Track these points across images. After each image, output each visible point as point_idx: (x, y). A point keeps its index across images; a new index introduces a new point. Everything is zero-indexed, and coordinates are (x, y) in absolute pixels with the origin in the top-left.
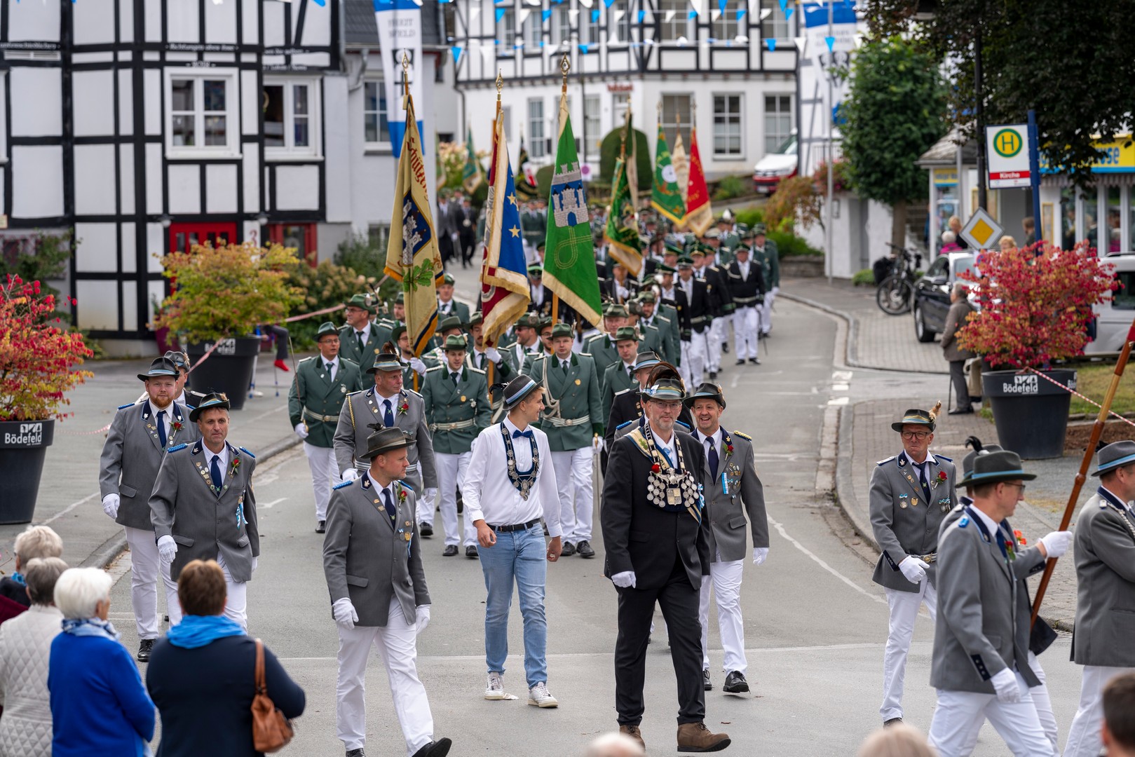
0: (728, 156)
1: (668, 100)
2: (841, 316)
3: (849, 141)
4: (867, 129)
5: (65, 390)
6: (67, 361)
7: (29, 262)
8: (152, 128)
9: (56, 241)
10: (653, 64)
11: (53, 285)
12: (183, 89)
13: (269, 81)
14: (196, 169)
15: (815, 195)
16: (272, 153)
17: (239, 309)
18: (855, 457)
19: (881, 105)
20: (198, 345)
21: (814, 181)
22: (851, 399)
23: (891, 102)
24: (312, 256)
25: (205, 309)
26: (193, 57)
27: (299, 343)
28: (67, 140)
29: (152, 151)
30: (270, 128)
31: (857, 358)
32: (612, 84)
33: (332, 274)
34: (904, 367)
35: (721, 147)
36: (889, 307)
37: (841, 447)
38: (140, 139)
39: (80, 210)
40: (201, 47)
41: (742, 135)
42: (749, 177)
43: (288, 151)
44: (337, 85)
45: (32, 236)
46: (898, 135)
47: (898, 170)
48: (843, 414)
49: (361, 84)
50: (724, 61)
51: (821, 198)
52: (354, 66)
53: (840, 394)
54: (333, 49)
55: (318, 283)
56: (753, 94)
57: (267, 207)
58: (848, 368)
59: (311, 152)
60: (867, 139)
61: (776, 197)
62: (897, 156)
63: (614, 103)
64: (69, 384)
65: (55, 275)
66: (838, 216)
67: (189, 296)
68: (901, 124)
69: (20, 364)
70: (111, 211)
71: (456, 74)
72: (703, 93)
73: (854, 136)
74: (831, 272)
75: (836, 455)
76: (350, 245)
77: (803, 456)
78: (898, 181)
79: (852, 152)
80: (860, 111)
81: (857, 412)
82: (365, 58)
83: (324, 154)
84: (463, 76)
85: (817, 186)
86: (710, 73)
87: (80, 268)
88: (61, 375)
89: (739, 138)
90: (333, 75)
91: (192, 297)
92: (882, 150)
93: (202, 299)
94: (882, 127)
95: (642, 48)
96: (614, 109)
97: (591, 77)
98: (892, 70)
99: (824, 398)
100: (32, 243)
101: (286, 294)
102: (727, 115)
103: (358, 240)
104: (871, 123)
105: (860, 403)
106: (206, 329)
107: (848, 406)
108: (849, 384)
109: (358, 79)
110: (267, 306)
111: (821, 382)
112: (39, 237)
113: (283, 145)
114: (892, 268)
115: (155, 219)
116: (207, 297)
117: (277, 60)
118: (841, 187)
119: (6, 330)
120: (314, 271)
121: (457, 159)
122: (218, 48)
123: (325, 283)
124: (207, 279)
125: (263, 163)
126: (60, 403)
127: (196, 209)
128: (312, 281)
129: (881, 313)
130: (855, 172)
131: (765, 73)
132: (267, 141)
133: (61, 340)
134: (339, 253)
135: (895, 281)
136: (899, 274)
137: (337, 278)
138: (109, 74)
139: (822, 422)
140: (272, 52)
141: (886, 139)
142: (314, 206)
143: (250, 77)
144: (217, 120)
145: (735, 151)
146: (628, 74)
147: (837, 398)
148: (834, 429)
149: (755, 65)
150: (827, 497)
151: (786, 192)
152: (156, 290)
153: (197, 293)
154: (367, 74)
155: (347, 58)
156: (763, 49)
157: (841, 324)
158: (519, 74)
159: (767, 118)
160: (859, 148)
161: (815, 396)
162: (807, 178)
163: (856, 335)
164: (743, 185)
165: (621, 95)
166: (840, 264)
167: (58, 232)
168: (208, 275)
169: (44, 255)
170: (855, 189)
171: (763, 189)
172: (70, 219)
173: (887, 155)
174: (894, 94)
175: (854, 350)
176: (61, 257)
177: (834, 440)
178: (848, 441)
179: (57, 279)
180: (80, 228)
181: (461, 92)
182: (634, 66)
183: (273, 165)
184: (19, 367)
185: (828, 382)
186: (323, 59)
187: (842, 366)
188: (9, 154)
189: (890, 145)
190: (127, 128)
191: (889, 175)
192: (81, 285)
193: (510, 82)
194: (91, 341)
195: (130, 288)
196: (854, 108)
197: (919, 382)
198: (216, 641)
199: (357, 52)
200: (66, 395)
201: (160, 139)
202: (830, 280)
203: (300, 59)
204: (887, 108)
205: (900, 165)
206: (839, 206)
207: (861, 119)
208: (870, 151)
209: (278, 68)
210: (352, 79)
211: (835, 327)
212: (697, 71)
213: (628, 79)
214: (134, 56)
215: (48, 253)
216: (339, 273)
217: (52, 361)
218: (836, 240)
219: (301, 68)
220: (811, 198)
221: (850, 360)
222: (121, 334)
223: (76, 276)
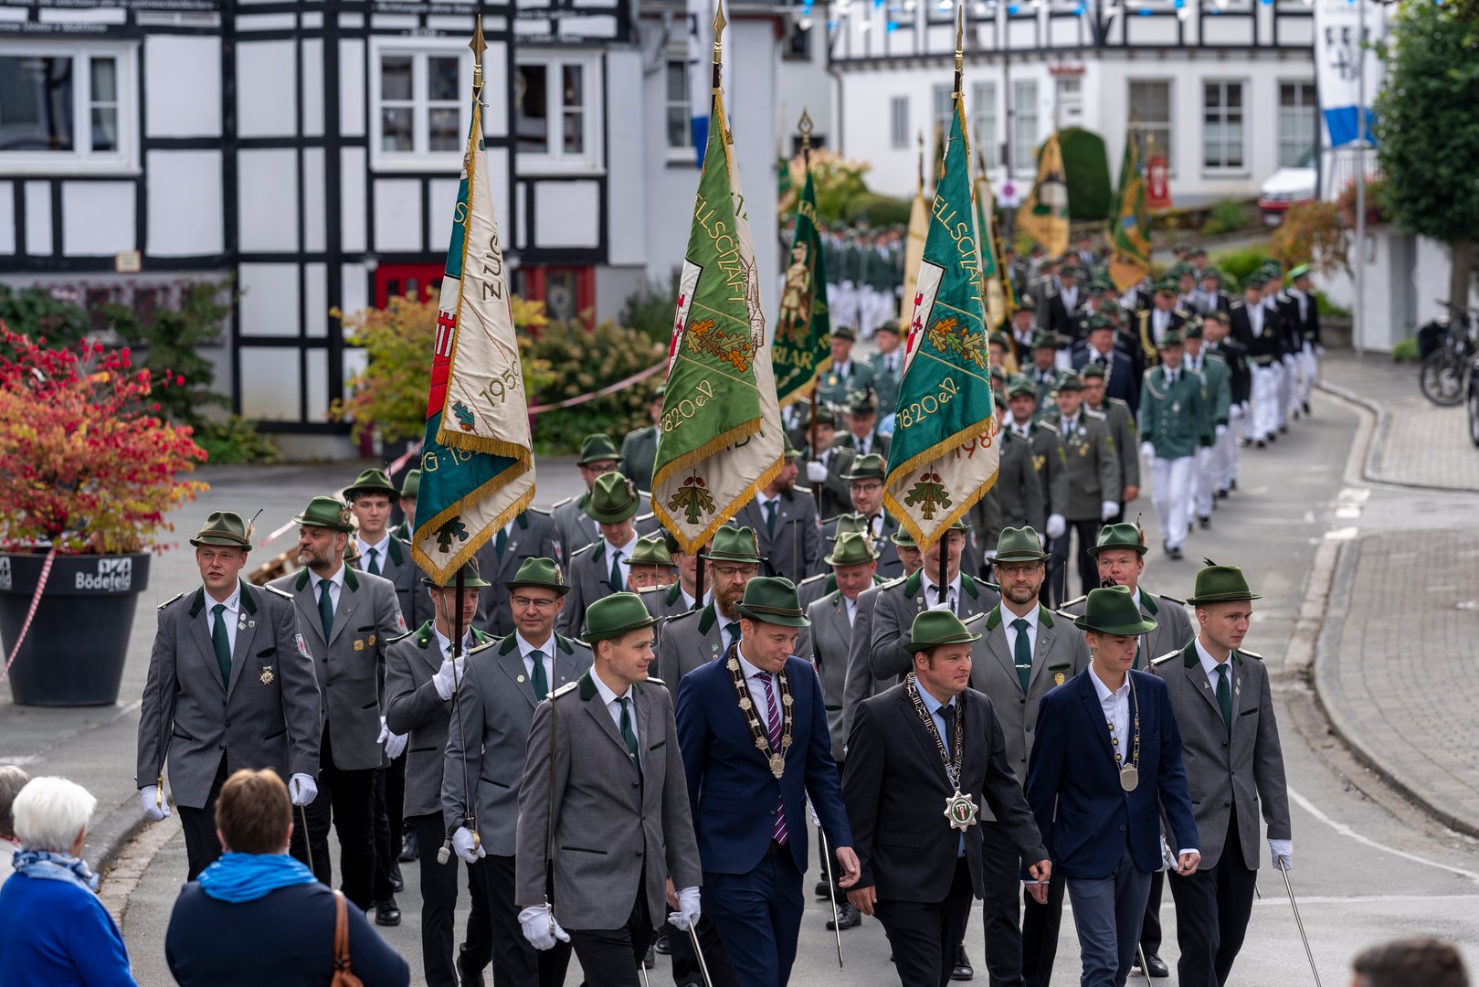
0: (1224, 171)
1: (1138, 88)
2: (1369, 408)
3: (1387, 150)
4: (1414, 133)
5: (165, 510)
6: (169, 468)
7: (172, 319)
8: (351, 124)
9: (211, 290)
10: (1115, 36)
11: (204, 354)
12: (397, 68)
13: (525, 58)
14: (415, 187)
15: (1341, 228)
16: (529, 163)
18: (1351, 617)
19: (1434, 97)
20: (396, 445)
21: (1339, 208)
22: (1361, 530)
23: (1449, 94)
24: (586, 314)
25: (410, 391)
26: (412, 22)
27: (566, 442)
28: (229, 143)
29: (352, 159)
30: (527, 127)
31: (1378, 469)
32: (1055, 63)
33: (615, 339)
34: (1446, 484)
35: (1213, 157)
36: (1441, 394)
37: (1333, 601)
38: (333, 142)
39: (247, 244)
40: (424, 8)
41: (1246, 140)
42: (1253, 202)
43: (555, 160)
44: (626, 64)
45: (177, 282)
46: (1458, 141)
47: (1459, 193)
48: (1344, 552)
49: (662, 63)
50: (1218, 32)
51: (1349, 234)
52: (652, 34)
53: (1346, 523)
54: (621, 13)
55: (595, 354)
56: (1262, 79)
57: (521, 241)
58: (1364, 484)
59: (587, 161)
60: (1414, 147)
61: (1283, 232)
62: (1458, 171)
63: (1058, 92)
64: (173, 501)
65: (206, 339)
66: (1372, 260)
67: (384, 371)
68: (1464, 125)
69: (98, 471)
70: (291, 246)
71: (830, 48)
72: (1188, 79)
73: (1394, 143)
74: (1361, 341)
75: (1324, 612)
76: (643, 298)
77: (1275, 614)
78: (1458, 208)
79: (1393, 167)
80: (1404, 106)
81: (1366, 549)
82: (669, 25)
83: (606, 163)
84: (839, 52)
85: (1343, 216)
86: (1201, 48)
87: (247, 329)
88: (161, 487)
89: (1240, 145)
90: (620, 50)
91: (390, 373)
92: (1436, 163)
93: (402, 376)
94: (1435, 129)
95: (1099, 14)
96: (1058, 102)
97: (1024, 54)
98: (1452, 46)
99: (1319, 530)
100: (176, 294)
102: (1223, 110)
103: (655, 290)
104: (1421, 124)
105: (1372, 537)
106: (410, 420)
107: (1353, 542)
108: (1361, 508)
109: (658, 55)
111: (1320, 504)
112: (186, 285)
113: (546, 151)
114: (1445, 338)
115: (354, 258)
116: (410, 374)
117: (540, 27)
118: (1376, 218)
119: (79, 422)
120: (589, 337)
121: (827, 172)
122: (448, 9)
123: (605, 354)
124: (411, 347)
125: (514, 178)
126: (158, 528)
127: (413, 244)
128: (586, 350)
129: (1426, 404)
130: (1397, 195)
131: (1281, 50)
132: (521, 145)
133: (159, 436)
134: (627, 311)
135: (1448, 356)
136: (1455, 345)
137: (623, 347)
138: (288, 47)
139: (1311, 565)
140: (530, 15)
141: (1441, 147)
142: (590, 239)
143: (496, 52)
144: (446, 115)
145: (1235, 163)
146: (1078, 50)
147: (1340, 528)
148: (1326, 575)
149: (1265, 37)
150: (1298, 676)
151: (1298, 226)
152: (355, 362)
153: (397, 367)
154: (671, 48)
155: (643, 25)
156: (1278, 15)
157: (1366, 418)
158: (921, 49)
159: (1282, 116)
160: (1401, 160)
161: (1309, 526)
162: (1329, 204)
163: (1384, 436)
164: (1245, 214)
165: (1068, 80)
166: (1376, 330)
167: (214, 278)
168: (412, 341)
169: (192, 310)
170: (1397, 220)
171: (1273, 220)
172: (232, 258)
173: (1444, 171)
174: (1454, 81)
175: (1378, 458)
176: (218, 314)
177: (1324, 591)
178: (1343, 592)
179: (211, 345)
180: (247, 272)
181: (836, 76)
182: (1088, 38)
183: (531, 181)
184: (98, 475)
185: (1332, 504)
186: (606, 26)
187: (1355, 480)
188: (143, 162)
189: (1448, 157)
190: (315, 126)
191: (1444, 200)
192: (247, 354)
193: (907, 61)
194: (260, 437)
195: (318, 359)
196: (1395, 103)
197: (1465, 507)
198: (275, 891)
199: (657, 16)
200: (167, 517)
201: (363, 142)
202: (1359, 354)
203: (572, 26)
204: (1444, 102)
205: (1460, 185)
206: (1374, 247)
207: (1404, 117)
208: (1417, 165)
209: (539, 39)
210: (649, 55)
211: (1354, 424)
212: (1181, 46)
213: (1078, 57)
214: (326, 20)
215: (198, 307)
216: (626, 339)
217: (146, 467)
218: (1369, 295)
219: (573, 39)
220: (1334, 233)
221: (1369, 473)
222: (304, 427)
223: (240, 341)
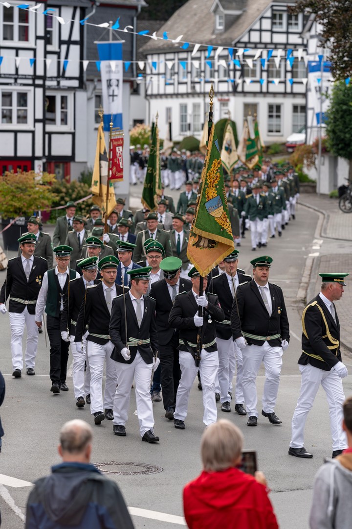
17: (26, 203)
20: (6, 220)
40: (16, 76)
54: (80, 79)
101: (50, 197)
110: (40, 202)
122: (24, 77)
